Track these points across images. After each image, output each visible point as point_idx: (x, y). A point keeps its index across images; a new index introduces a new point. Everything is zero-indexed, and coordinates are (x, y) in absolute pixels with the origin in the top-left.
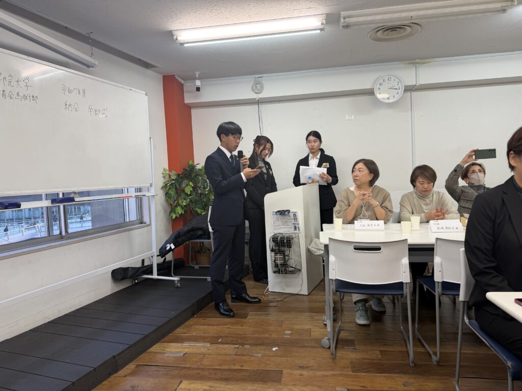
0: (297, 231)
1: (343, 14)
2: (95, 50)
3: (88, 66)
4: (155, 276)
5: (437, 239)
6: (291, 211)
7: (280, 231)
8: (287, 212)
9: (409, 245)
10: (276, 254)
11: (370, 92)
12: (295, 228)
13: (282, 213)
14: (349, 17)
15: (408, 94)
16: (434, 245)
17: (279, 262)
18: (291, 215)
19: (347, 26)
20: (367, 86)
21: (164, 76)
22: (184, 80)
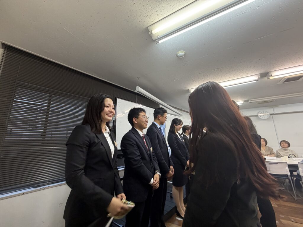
1: (250, 100)
2: (182, 112)
3: (181, 115)
5: (299, 163)
9: (288, 164)
11: (257, 116)
14: (252, 101)
15: (271, 116)
16: (298, 165)
19: (251, 103)
20: (256, 114)
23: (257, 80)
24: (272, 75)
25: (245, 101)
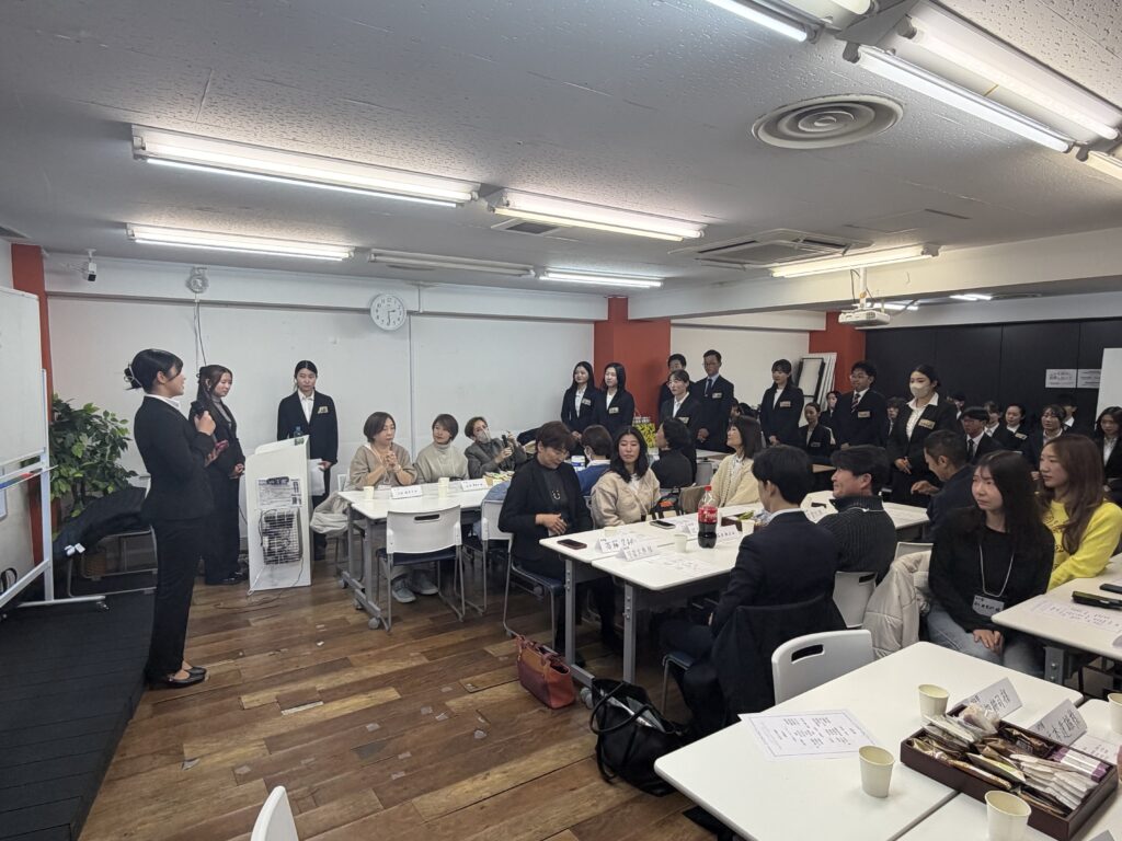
0: (298, 505)
1: (374, 250)
4: (50, 600)
6: (290, 478)
7: (272, 506)
8: (283, 481)
9: (461, 509)
10: (271, 538)
12: (295, 501)
13: (275, 482)
14: (380, 255)
15: (408, 317)
16: (481, 506)
17: (276, 548)
18: (291, 483)
19: (374, 261)
21: (13, 245)
22: (48, 251)
23: (460, 204)
24: (508, 205)
25: (357, 250)
